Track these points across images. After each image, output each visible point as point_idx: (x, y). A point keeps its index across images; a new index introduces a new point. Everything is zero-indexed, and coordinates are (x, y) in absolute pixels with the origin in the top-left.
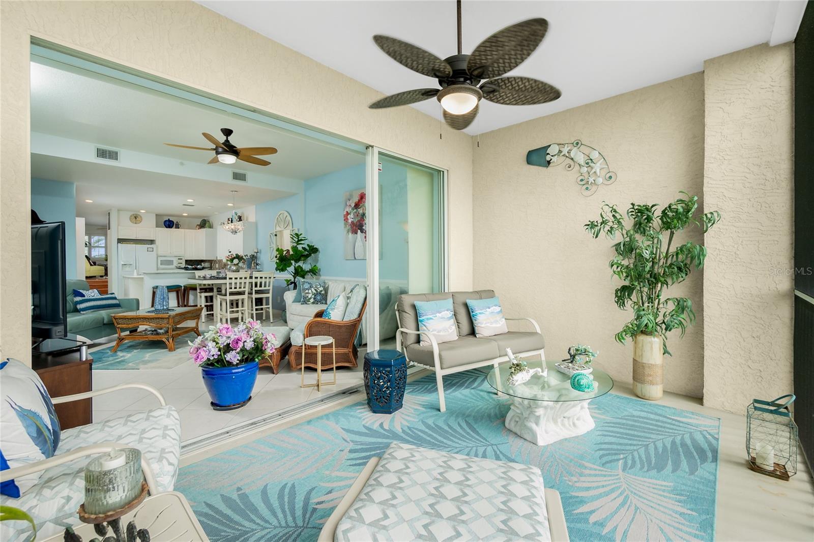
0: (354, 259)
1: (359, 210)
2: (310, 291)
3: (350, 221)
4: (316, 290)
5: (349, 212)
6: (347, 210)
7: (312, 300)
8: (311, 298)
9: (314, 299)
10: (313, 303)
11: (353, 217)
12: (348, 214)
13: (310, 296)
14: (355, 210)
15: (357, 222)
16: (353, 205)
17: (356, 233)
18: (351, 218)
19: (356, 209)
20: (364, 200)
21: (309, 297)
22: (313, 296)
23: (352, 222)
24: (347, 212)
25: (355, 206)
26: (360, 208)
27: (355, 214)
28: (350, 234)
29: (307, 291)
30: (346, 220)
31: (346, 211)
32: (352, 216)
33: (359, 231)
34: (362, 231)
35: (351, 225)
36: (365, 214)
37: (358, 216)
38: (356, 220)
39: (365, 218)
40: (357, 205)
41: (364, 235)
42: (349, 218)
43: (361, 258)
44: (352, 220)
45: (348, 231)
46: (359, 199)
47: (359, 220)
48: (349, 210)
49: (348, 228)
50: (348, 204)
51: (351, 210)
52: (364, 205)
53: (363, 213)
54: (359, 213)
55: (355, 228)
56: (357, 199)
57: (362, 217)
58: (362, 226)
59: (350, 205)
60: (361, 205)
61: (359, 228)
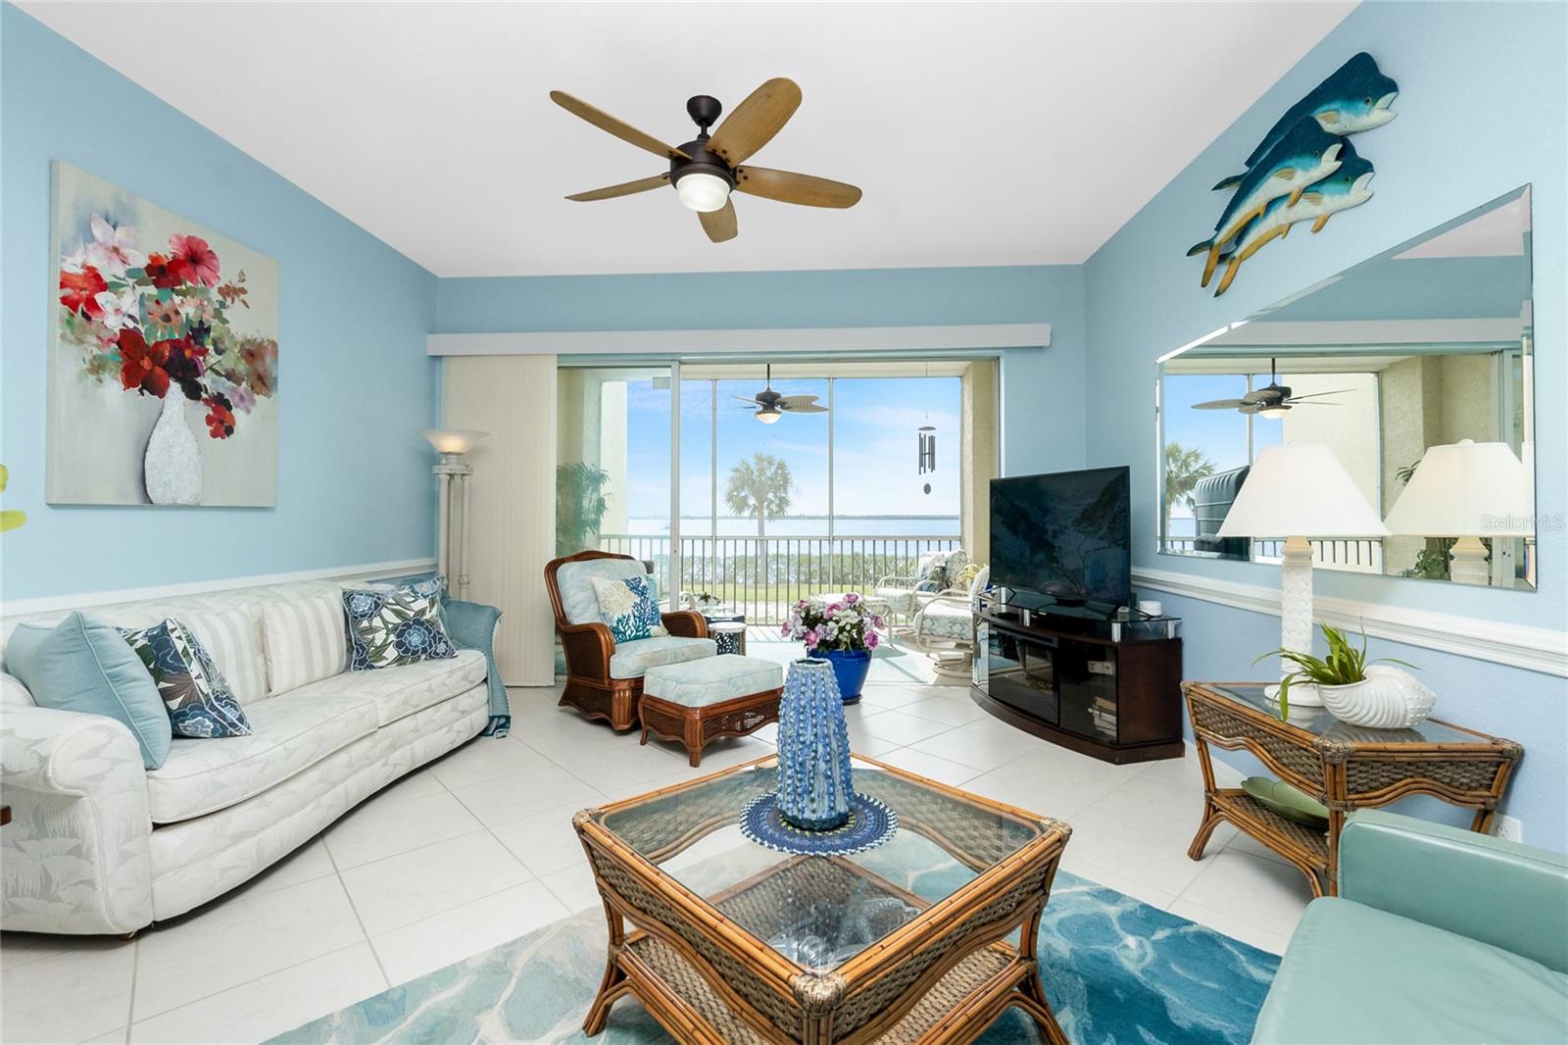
0: (134, 498)
1: (177, 299)
2: (377, 622)
3: (114, 324)
4: (398, 613)
5: (107, 278)
7: (391, 653)
8: (384, 646)
9: (399, 645)
10: (400, 661)
11: (135, 311)
12: (96, 281)
13: (379, 638)
14: (152, 290)
15: (158, 344)
16: (141, 261)
17: (159, 391)
18: (120, 309)
19: (157, 284)
20: (203, 271)
21: (378, 642)
22: (392, 637)
23: (129, 333)
25: (150, 269)
26: (184, 294)
27: (151, 305)
28: (113, 387)
29: (365, 623)
31: (79, 259)
32: (129, 302)
33: (175, 387)
34: (193, 391)
35: (118, 343)
36: (208, 330)
37: (167, 318)
38: (155, 335)
39: (211, 348)
40: (163, 273)
41: (203, 410)
42: (109, 309)
43: (179, 502)
44: (131, 325)
45: (97, 367)
46: (181, 254)
47: (178, 341)
48: (109, 271)
49: (96, 351)
50: (97, 232)
51: (122, 275)
52: (204, 292)
53: (201, 323)
54: (177, 313)
55: (146, 363)
56: (167, 251)
57: (193, 337)
58: (196, 371)
59: (116, 250)
60: (189, 284)
61: (183, 372)
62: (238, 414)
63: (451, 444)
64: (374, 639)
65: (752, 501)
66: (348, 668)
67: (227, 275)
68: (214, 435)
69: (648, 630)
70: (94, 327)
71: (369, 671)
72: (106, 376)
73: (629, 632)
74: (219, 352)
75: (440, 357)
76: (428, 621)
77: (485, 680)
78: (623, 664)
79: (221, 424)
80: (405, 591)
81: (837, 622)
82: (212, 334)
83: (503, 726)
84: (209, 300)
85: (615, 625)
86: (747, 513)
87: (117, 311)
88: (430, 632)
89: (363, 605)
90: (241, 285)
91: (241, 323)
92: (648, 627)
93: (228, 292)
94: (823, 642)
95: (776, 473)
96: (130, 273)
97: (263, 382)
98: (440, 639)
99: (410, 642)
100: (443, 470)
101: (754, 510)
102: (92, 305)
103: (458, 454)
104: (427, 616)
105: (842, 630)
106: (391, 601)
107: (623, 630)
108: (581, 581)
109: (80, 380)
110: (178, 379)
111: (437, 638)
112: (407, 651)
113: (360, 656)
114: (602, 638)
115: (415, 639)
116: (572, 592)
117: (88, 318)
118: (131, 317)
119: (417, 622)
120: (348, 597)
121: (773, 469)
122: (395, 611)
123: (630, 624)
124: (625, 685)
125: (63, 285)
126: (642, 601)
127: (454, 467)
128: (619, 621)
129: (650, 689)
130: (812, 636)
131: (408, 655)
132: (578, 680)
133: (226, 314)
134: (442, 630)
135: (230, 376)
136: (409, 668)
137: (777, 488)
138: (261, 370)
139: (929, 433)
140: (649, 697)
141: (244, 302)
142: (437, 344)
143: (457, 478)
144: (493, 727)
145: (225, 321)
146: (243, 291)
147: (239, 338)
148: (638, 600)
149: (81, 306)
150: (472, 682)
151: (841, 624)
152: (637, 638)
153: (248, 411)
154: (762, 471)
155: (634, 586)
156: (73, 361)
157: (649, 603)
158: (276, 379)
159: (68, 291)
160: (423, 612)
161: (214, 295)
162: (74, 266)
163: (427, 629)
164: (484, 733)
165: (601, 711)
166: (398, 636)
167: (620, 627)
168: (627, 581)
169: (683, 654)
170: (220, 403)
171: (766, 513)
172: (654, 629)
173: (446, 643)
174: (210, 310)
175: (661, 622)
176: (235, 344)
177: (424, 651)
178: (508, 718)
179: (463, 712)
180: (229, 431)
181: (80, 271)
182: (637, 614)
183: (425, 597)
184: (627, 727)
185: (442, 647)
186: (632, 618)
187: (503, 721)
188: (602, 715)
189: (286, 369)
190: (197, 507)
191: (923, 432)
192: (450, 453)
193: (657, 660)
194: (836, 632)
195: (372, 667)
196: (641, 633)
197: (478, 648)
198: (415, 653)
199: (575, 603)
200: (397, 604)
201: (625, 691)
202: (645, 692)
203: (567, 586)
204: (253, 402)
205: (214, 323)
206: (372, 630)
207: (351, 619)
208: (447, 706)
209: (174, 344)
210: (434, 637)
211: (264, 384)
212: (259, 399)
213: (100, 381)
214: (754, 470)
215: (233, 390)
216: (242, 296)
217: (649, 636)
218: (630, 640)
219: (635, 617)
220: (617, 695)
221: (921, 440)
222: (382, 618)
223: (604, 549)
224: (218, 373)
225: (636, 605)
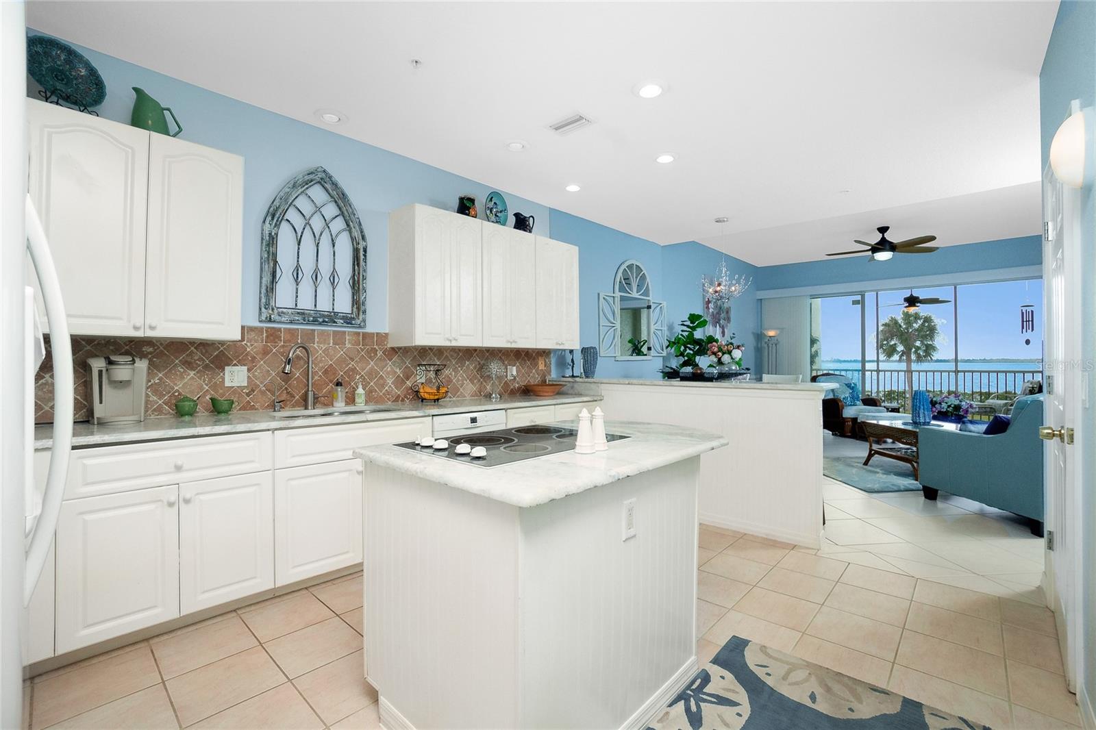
12: (709, 301)
15: (716, 314)
17: (716, 326)
23: (713, 313)
28: (711, 326)
32: (712, 305)
34: (720, 325)
35: (711, 316)
38: (715, 312)
41: (721, 330)
42: (710, 307)
44: (713, 310)
47: (718, 312)
54: (718, 305)
55: (714, 320)
58: (720, 320)
61: (718, 322)
62: (726, 330)
63: (771, 333)
65: (900, 348)
69: (856, 403)
70: (709, 312)
73: (848, 402)
74: (723, 313)
75: (763, 299)
78: (849, 412)
79: (724, 334)
81: (946, 403)
82: (722, 309)
85: (842, 400)
86: (896, 357)
92: (856, 401)
94: (940, 412)
95: (923, 325)
97: (728, 319)
100: (770, 342)
101: (902, 355)
103: (774, 336)
105: (949, 406)
107: (846, 401)
114: (838, 403)
118: (713, 308)
121: (920, 322)
124: (850, 420)
127: (774, 341)
128: (844, 398)
130: (934, 409)
135: (724, 319)
137: (924, 337)
138: (729, 316)
139: (1029, 309)
140: (860, 423)
142: (759, 295)
143: (774, 345)
151: (949, 404)
152: (851, 405)
154: (909, 324)
155: (849, 386)
157: (855, 393)
165: (841, 430)
167: (844, 400)
169: (872, 411)
170: (723, 327)
171: (913, 357)
172: (858, 403)
175: (861, 401)
176: (725, 310)
182: (851, 396)
184: (850, 434)
186: (849, 398)
189: (732, 315)
191: (1024, 309)
192: (771, 336)
193: (861, 411)
194: (946, 407)
196: (853, 404)
201: (849, 422)
204: (727, 326)
205: (722, 305)
212: (728, 324)
214: (902, 324)
215: (725, 323)
217: (857, 405)
218: (849, 405)
220: (847, 424)
221: (1023, 313)
225: (850, 393)
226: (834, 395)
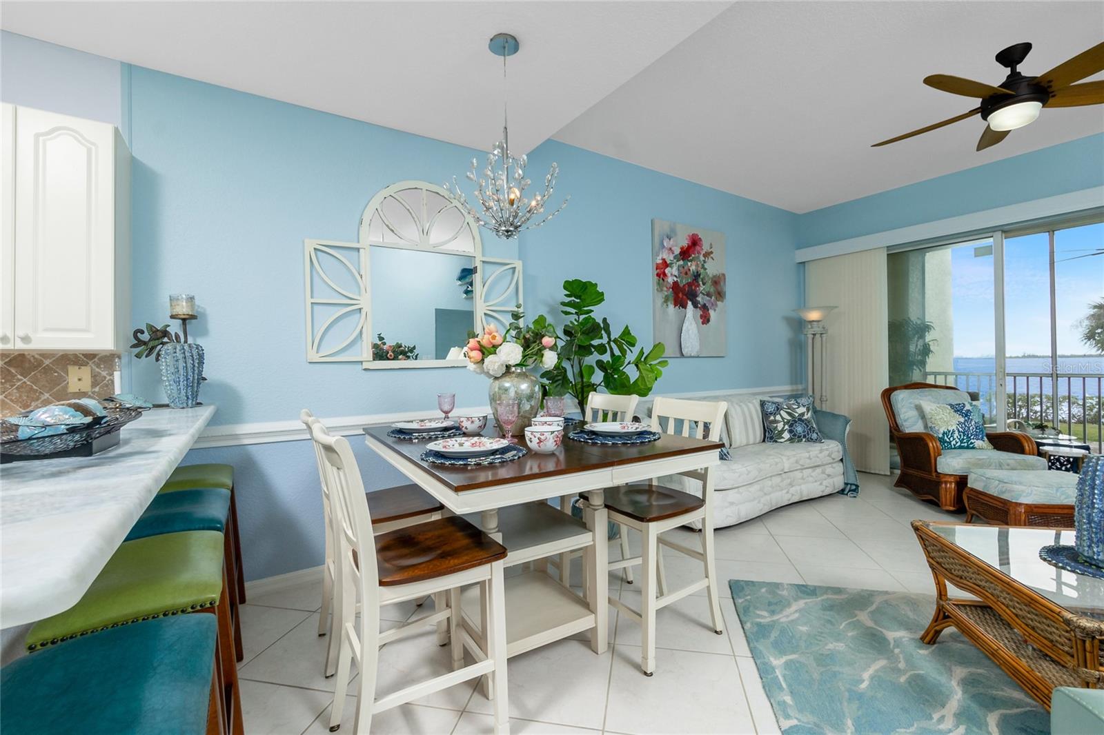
0: (679, 355)
1: (689, 264)
2: (778, 417)
3: (670, 280)
5: (668, 262)
6: (665, 257)
7: (786, 435)
9: (790, 431)
10: (791, 440)
11: (676, 274)
12: (665, 264)
13: (780, 426)
14: (681, 262)
15: (684, 285)
16: (677, 251)
17: (684, 306)
18: (672, 273)
19: (683, 259)
20: (698, 248)
21: (779, 429)
22: (787, 427)
23: (675, 283)
24: (664, 260)
25: (681, 253)
26: (691, 261)
27: (681, 269)
28: (671, 306)
29: (772, 418)
30: (661, 275)
31: (660, 257)
32: (675, 270)
33: (690, 303)
34: (695, 305)
35: (672, 288)
36: (700, 275)
37: (686, 274)
38: (683, 282)
39: (701, 283)
40: (685, 254)
41: (699, 312)
42: (669, 275)
43: (692, 355)
44: (675, 279)
45: (666, 300)
46: (690, 243)
47: (690, 283)
48: (669, 258)
49: (666, 293)
50: (665, 244)
51: (672, 259)
52: (698, 257)
53: (697, 272)
54: (689, 270)
55: (680, 295)
56: (685, 243)
57: (695, 280)
58: (696, 296)
59: (670, 249)
60: (693, 256)
61: (692, 296)
62: (712, 312)
63: (814, 315)
64: (777, 426)
66: (764, 441)
67: (705, 247)
68: (703, 323)
69: (972, 443)
70: (665, 283)
71: (775, 444)
72: (669, 303)
73: (954, 442)
74: (704, 284)
75: (803, 263)
76: (806, 420)
77: (842, 460)
78: (950, 464)
79: (706, 319)
80: (792, 402)
82: (701, 276)
83: (854, 490)
84: (700, 261)
85: (941, 436)
87: (672, 274)
88: (808, 426)
89: (771, 409)
90: (710, 250)
91: (712, 269)
92: (973, 441)
93: (707, 255)
96: (675, 258)
97: (720, 295)
98: (814, 431)
99: (796, 431)
100: (809, 331)
102: (665, 275)
103: (818, 321)
104: (805, 417)
106: (785, 407)
107: (948, 440)
108: (910, 403)
109: (662, 306)
110: (691, 300)
111: (811, 430)
112: (795, 435)
113: (769, 435)
114: (931, 445)
115: (799, 429)
116: (903, 410)
117: (663, 280)
118: (675, 276)
119: (800, 420)
120: (763, 404)
122: (788, 413)
123: (955, 437)
124: (952, 479)
125: (657, 269)
126: (965, 420)
127: (817, 329)
128: (944, 433)
129: (973, 483)
131: (795, 438)
132: (911, 471)
133: (706, 266)
134: (814, 426)
135: (708, 295)
136: (796, 445)
138: (719, 289)
140: (972, 489)
141: (712, 258)
142: (802, 255)
143: (818, 336)
144: (847, 490)
145: (706, 269)
146: (712, 253)
147: (711, 276)
148: (962, 420)
149: (662, 276)
150: (834, 459)
152: (960, 447)
153: (715, 310)
155: (958, 409)
156: (660, 301)
157: (973, 423)
158: (725, 293)
159: (658, 271)
160: (803, 414)
161: (702, 258)
162: (659, 261)
163: (806, 424)
164: (842, 492)
165: (930, 494)
166: (790, 426)
167: (946, 438)
168: (951, 405)
169: (1008, 465)
170: (705, 308)
172: (978, 443)
173: (817, 433)
174: (700, 265)
175: (985, 439)
176: (709, 279)
177: (805, 436)
178: (857, 486)
179: (829, 476)
180: (708, 321)
181: (661, 261)
182: (961, 429)
183: (804, 406)
184: (952, 508)
185: (815, 436)
186: (957, 432)
187: (854, 487)
188: (931, 498)
189: (730, 288)
190: (698, 357)
192: (813, 321)
193: (981, 464)
195: (776, 442)
196: (966, 444)
197: (836, 440)
198: (799, 437)
199: (906, 418)
200: (789, 409)
201: (951, 483)
202: (969, 486)
203: (899, 406)
204: (716, 305)
205: (702, 271)
206: (776, 422)
207: (765, 415)
208: (819, 470)
209: (689, 284)
210: (810, 429)
211: (721, 296)
212: (719, 303)
213: (667, 305)
215: (709, 301)
216: (712, 255)
217: (973, 448)
218: (955, 448)
219: (959, 430)
220: (943, 486)
222: (781, 416)
223: (930, 380)
224: (703, 294)
225: (960, 423)
226: (926, 427)
